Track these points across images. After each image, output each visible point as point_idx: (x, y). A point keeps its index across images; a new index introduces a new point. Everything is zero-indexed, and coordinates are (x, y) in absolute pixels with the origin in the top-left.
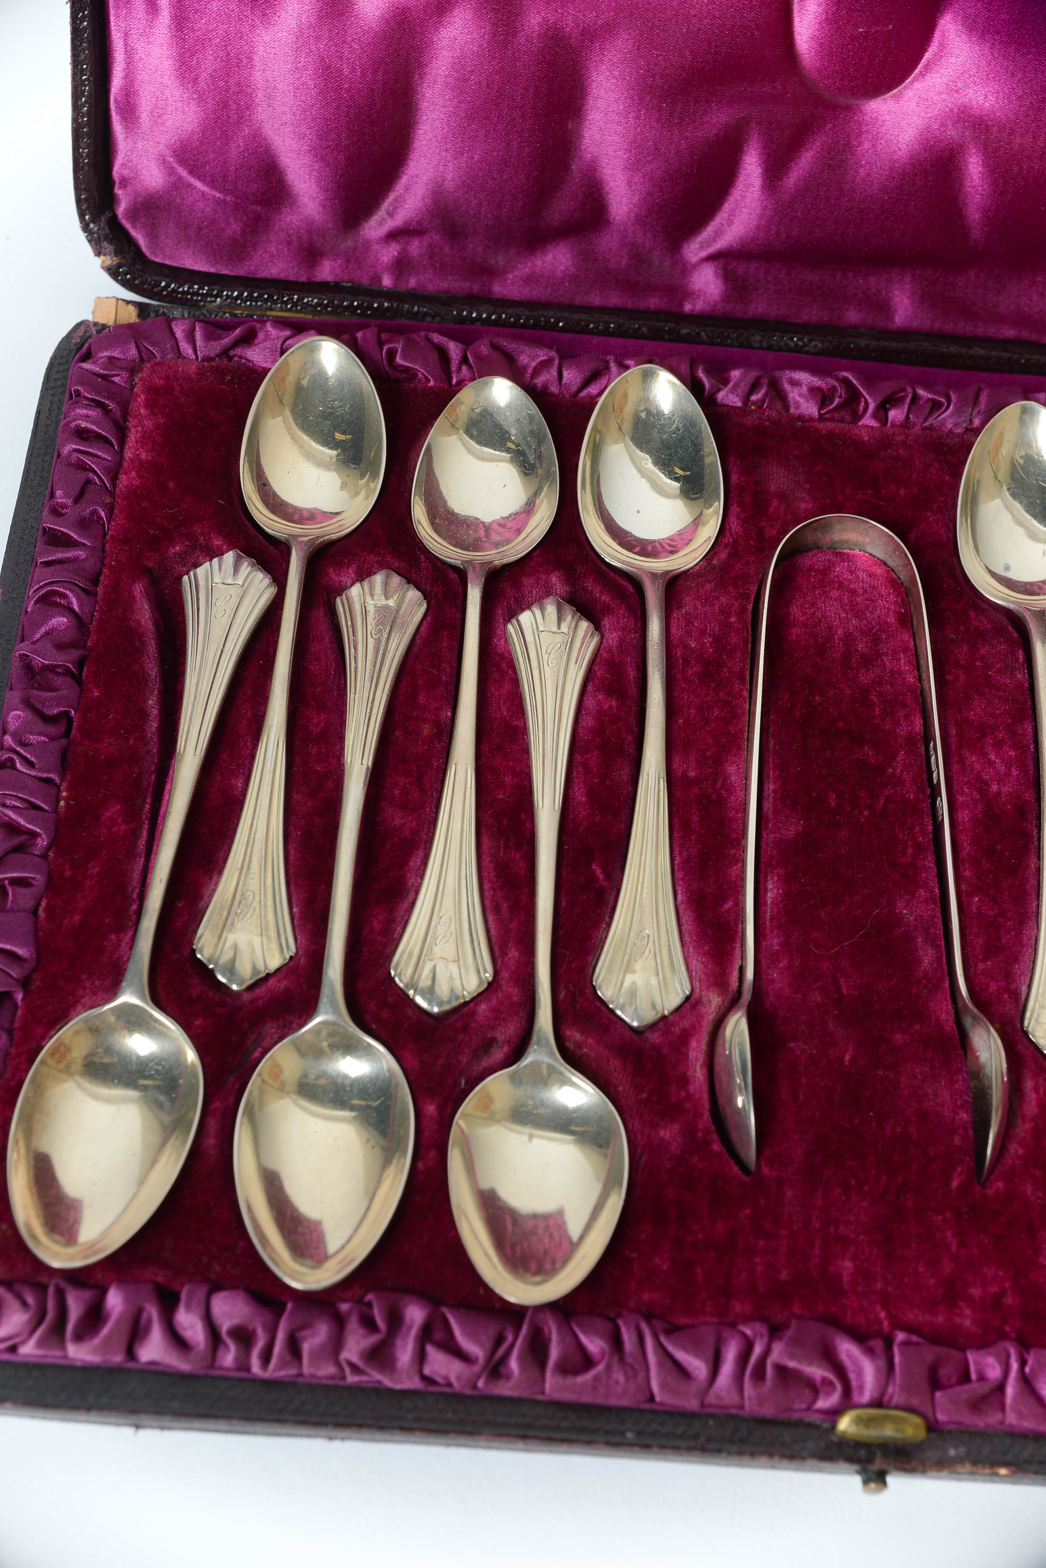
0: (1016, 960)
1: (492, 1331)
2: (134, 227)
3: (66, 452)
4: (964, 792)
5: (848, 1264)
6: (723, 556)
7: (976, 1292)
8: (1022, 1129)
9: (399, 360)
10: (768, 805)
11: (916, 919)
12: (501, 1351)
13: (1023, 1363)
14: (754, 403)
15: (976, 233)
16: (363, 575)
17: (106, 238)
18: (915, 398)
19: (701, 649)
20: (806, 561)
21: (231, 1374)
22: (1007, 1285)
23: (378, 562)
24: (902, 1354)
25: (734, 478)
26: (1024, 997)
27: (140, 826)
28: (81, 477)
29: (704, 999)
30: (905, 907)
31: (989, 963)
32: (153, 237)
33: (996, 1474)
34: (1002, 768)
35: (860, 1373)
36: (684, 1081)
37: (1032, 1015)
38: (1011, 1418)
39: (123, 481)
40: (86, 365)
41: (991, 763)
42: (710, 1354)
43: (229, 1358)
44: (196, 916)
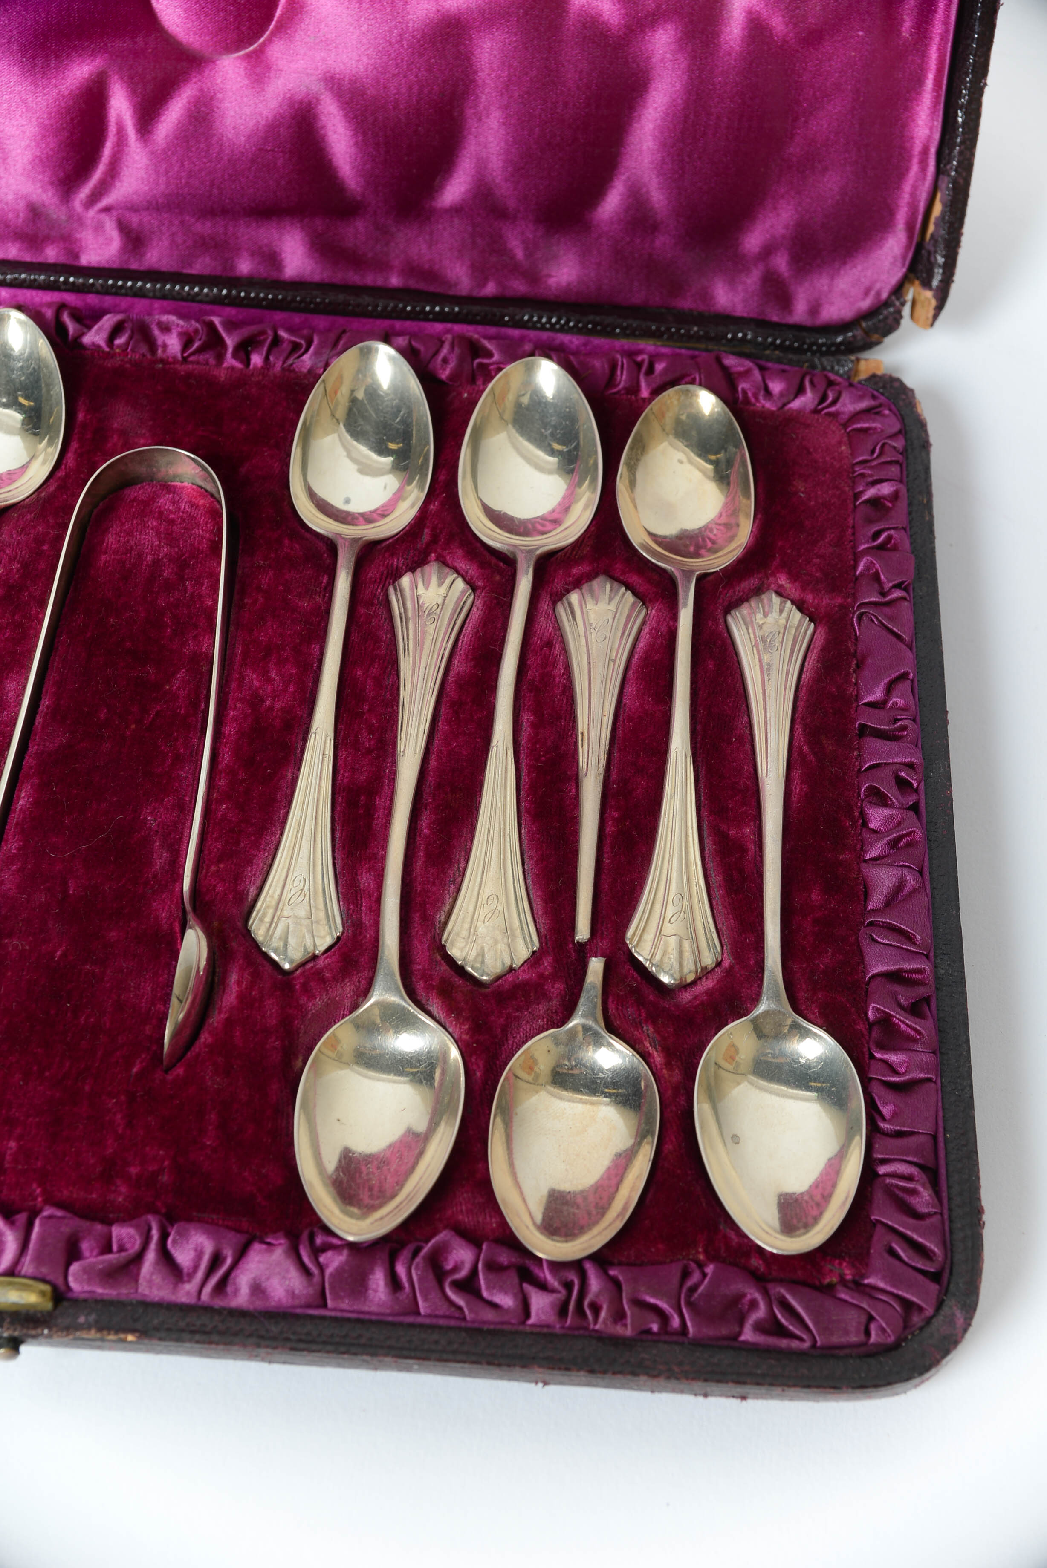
4: (236, 707)
5: (13, 1144)
6: (52, 489)
7: (133, 1171)
8: (216, 1019)
10: (38, 720)
11: (158, 825)
13: (164, 1236)
14: (119, 346)
15: (353, 185)
18: (277, 341)
19: (7, 575)
22: (166, 1163)
24: (41, 1225)
25: (80, 416)
30: (151, 814)
31: (222, 866)
33: (124, 1341)
34: (278, 684)
37: (257, 914)
38: (144, 1288)
41: (270, 680)
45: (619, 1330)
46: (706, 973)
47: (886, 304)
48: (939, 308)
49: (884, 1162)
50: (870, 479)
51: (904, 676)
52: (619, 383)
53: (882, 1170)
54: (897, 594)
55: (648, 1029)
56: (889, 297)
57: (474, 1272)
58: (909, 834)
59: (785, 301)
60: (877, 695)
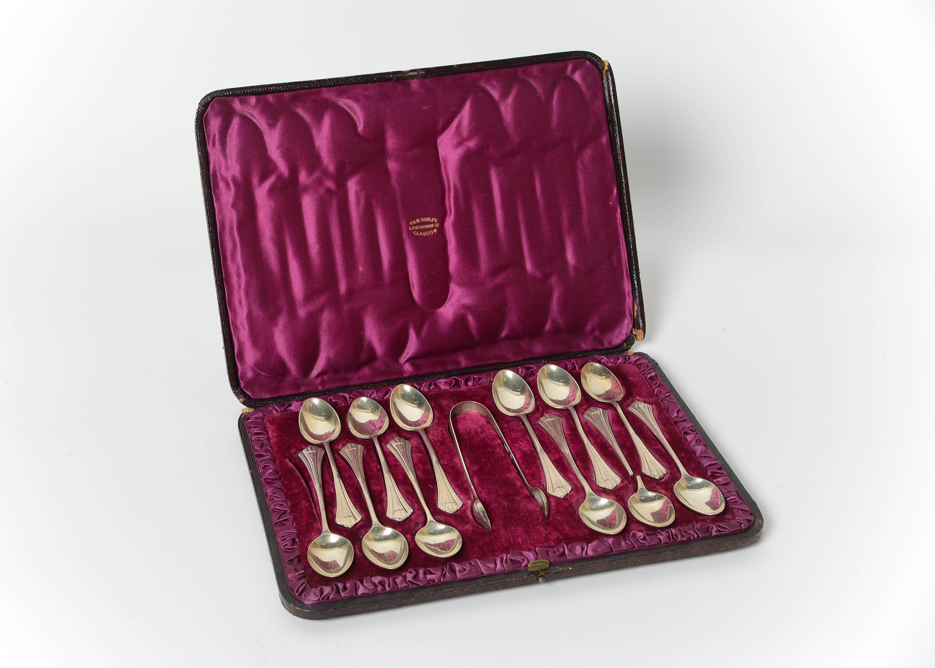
0: (541, 479)
1: (440, 569)
2: (246, 390)
3: (253, 439)
4: (516, 451)
5: (520, 539)
6: (436, 421)
7: (552, 537)
8: (553, 509)
9: (333, 401)
10: (468, 465)
11: (512, 475)
12: (444, 572)
13: (568, 547)
14: (431, 389)
15: (476, 337)
16: (344, 445)
17: (241, 394)
18: (474, 378)
20: (458, 417)
21: (381, 592)
22: (559, 535)
23: (347, 442)
24: (538, 550)
25: (433, 405)
26: (545, 486)
27: (311, 503)
28: (261, 442)
29: (467, 503)
30: (509, 474)
32: (253, 392)
34: (524, 445)
35: (530, 557)
36: (468, 518)
38: (568, 558)
39: (272, 441)
40: (249, 421)
41: (522, 445)
42: (494, 562)
43: (380, 588)
44: (334, 516)
45: (684, 539)
46: (665, 475)
47: (629, 336)
48: (644, 334)
49: (728, 497)
50: (648, 373)
51: (679, 410)
52: (570, 368)
53: (728, 499)
54: (668, 394)
55: (658, 487)
56: (630, 334)
57: (644, 536)
58: (699, 439)
59: (602, 344)
60: (676, 415)
